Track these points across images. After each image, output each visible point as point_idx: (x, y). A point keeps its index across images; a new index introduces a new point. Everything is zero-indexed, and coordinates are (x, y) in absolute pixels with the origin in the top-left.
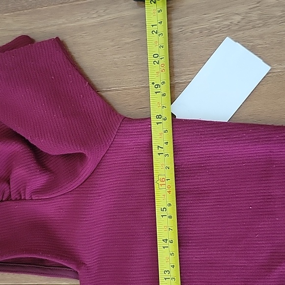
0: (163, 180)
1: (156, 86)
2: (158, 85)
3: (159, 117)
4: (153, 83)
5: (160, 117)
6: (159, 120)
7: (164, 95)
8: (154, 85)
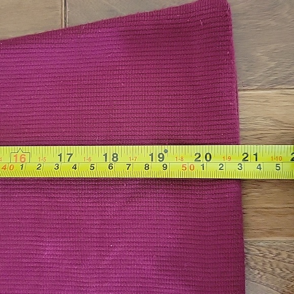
0: (23, 160)
1: (161, 156)
2: (163, 158)
3: (115, 157)
4: (166, 151)
5: (115, 159)
6: (109, 158)
7: (147, 167)
8: (163, 153)
